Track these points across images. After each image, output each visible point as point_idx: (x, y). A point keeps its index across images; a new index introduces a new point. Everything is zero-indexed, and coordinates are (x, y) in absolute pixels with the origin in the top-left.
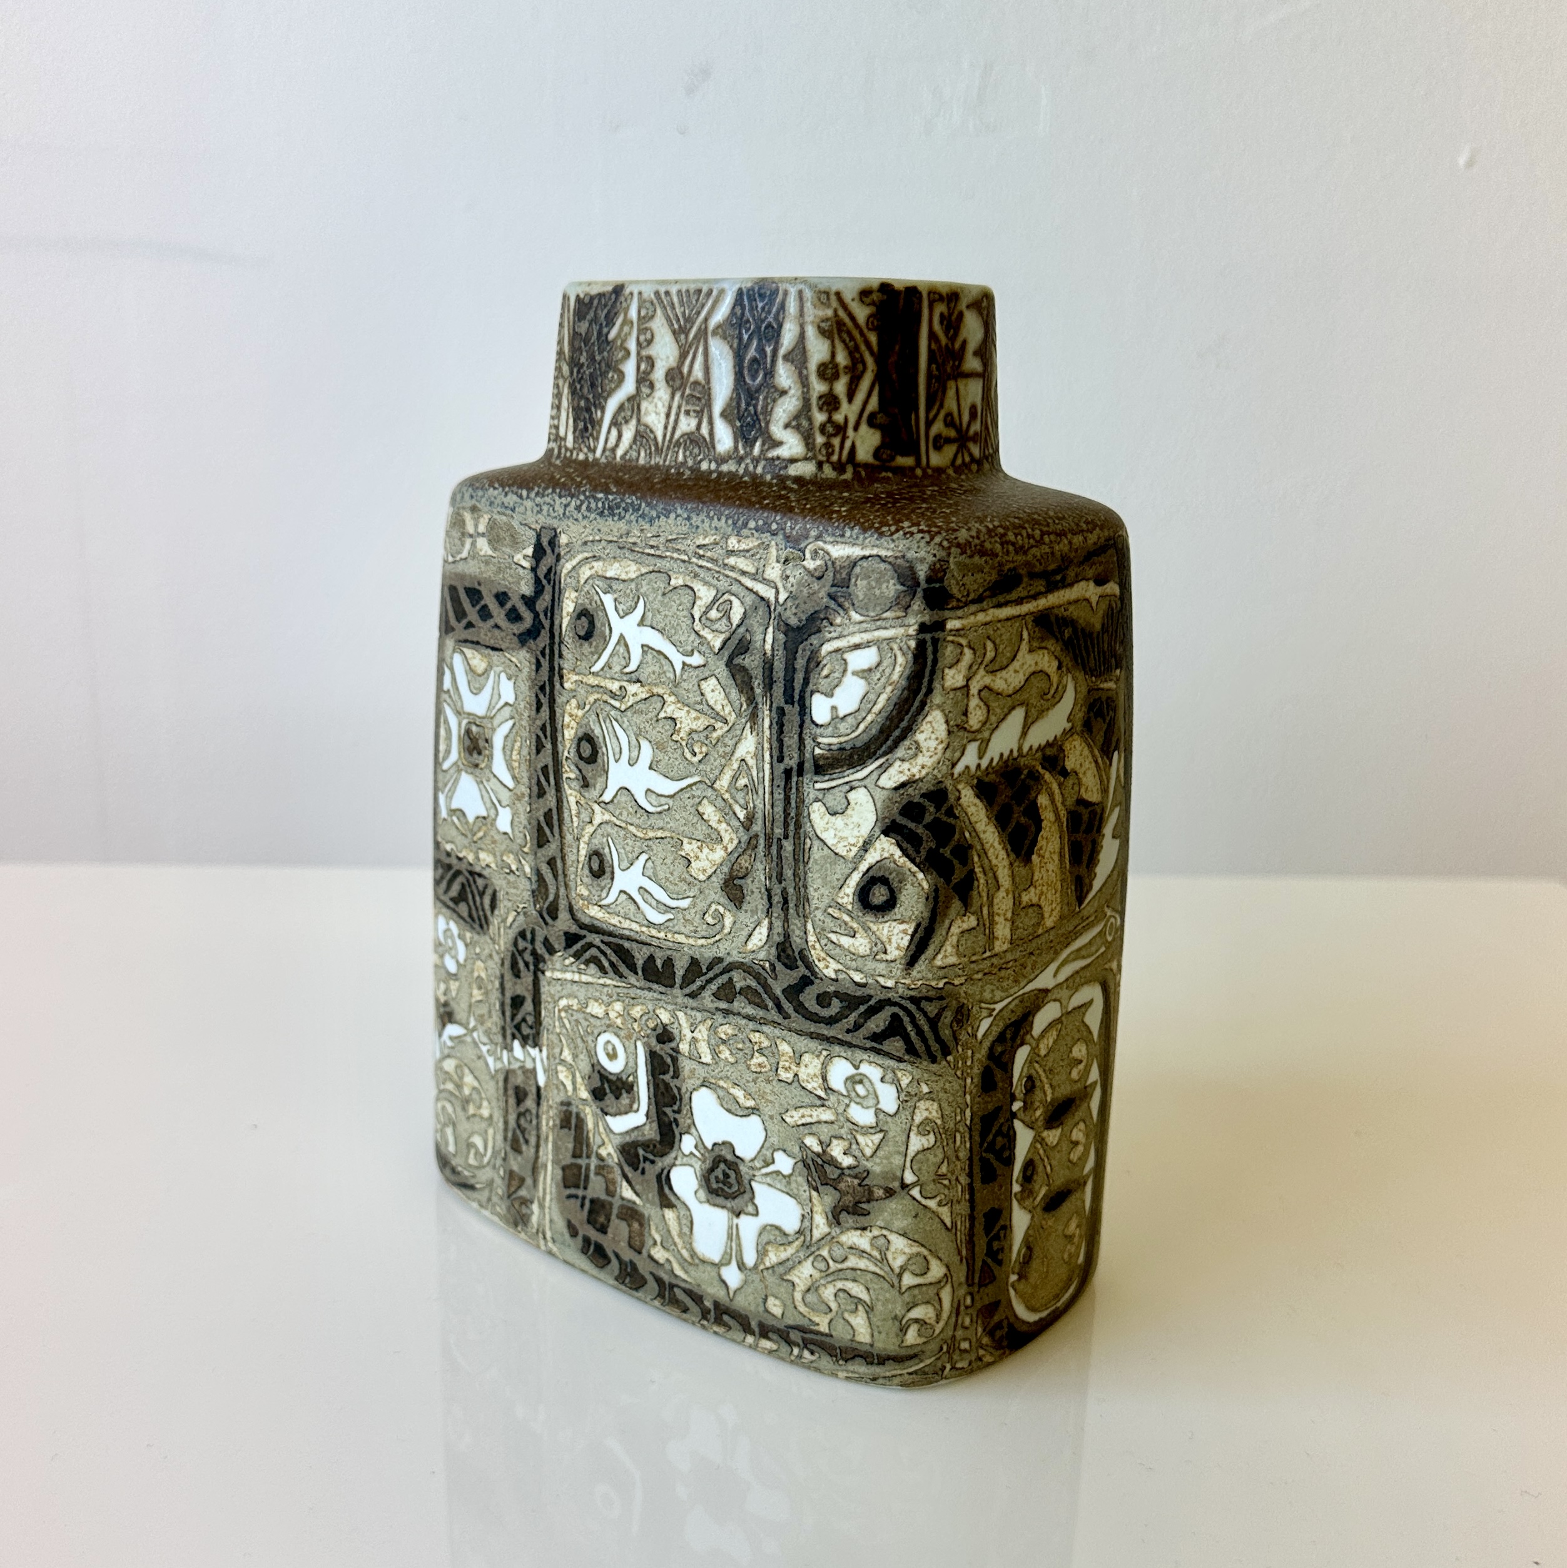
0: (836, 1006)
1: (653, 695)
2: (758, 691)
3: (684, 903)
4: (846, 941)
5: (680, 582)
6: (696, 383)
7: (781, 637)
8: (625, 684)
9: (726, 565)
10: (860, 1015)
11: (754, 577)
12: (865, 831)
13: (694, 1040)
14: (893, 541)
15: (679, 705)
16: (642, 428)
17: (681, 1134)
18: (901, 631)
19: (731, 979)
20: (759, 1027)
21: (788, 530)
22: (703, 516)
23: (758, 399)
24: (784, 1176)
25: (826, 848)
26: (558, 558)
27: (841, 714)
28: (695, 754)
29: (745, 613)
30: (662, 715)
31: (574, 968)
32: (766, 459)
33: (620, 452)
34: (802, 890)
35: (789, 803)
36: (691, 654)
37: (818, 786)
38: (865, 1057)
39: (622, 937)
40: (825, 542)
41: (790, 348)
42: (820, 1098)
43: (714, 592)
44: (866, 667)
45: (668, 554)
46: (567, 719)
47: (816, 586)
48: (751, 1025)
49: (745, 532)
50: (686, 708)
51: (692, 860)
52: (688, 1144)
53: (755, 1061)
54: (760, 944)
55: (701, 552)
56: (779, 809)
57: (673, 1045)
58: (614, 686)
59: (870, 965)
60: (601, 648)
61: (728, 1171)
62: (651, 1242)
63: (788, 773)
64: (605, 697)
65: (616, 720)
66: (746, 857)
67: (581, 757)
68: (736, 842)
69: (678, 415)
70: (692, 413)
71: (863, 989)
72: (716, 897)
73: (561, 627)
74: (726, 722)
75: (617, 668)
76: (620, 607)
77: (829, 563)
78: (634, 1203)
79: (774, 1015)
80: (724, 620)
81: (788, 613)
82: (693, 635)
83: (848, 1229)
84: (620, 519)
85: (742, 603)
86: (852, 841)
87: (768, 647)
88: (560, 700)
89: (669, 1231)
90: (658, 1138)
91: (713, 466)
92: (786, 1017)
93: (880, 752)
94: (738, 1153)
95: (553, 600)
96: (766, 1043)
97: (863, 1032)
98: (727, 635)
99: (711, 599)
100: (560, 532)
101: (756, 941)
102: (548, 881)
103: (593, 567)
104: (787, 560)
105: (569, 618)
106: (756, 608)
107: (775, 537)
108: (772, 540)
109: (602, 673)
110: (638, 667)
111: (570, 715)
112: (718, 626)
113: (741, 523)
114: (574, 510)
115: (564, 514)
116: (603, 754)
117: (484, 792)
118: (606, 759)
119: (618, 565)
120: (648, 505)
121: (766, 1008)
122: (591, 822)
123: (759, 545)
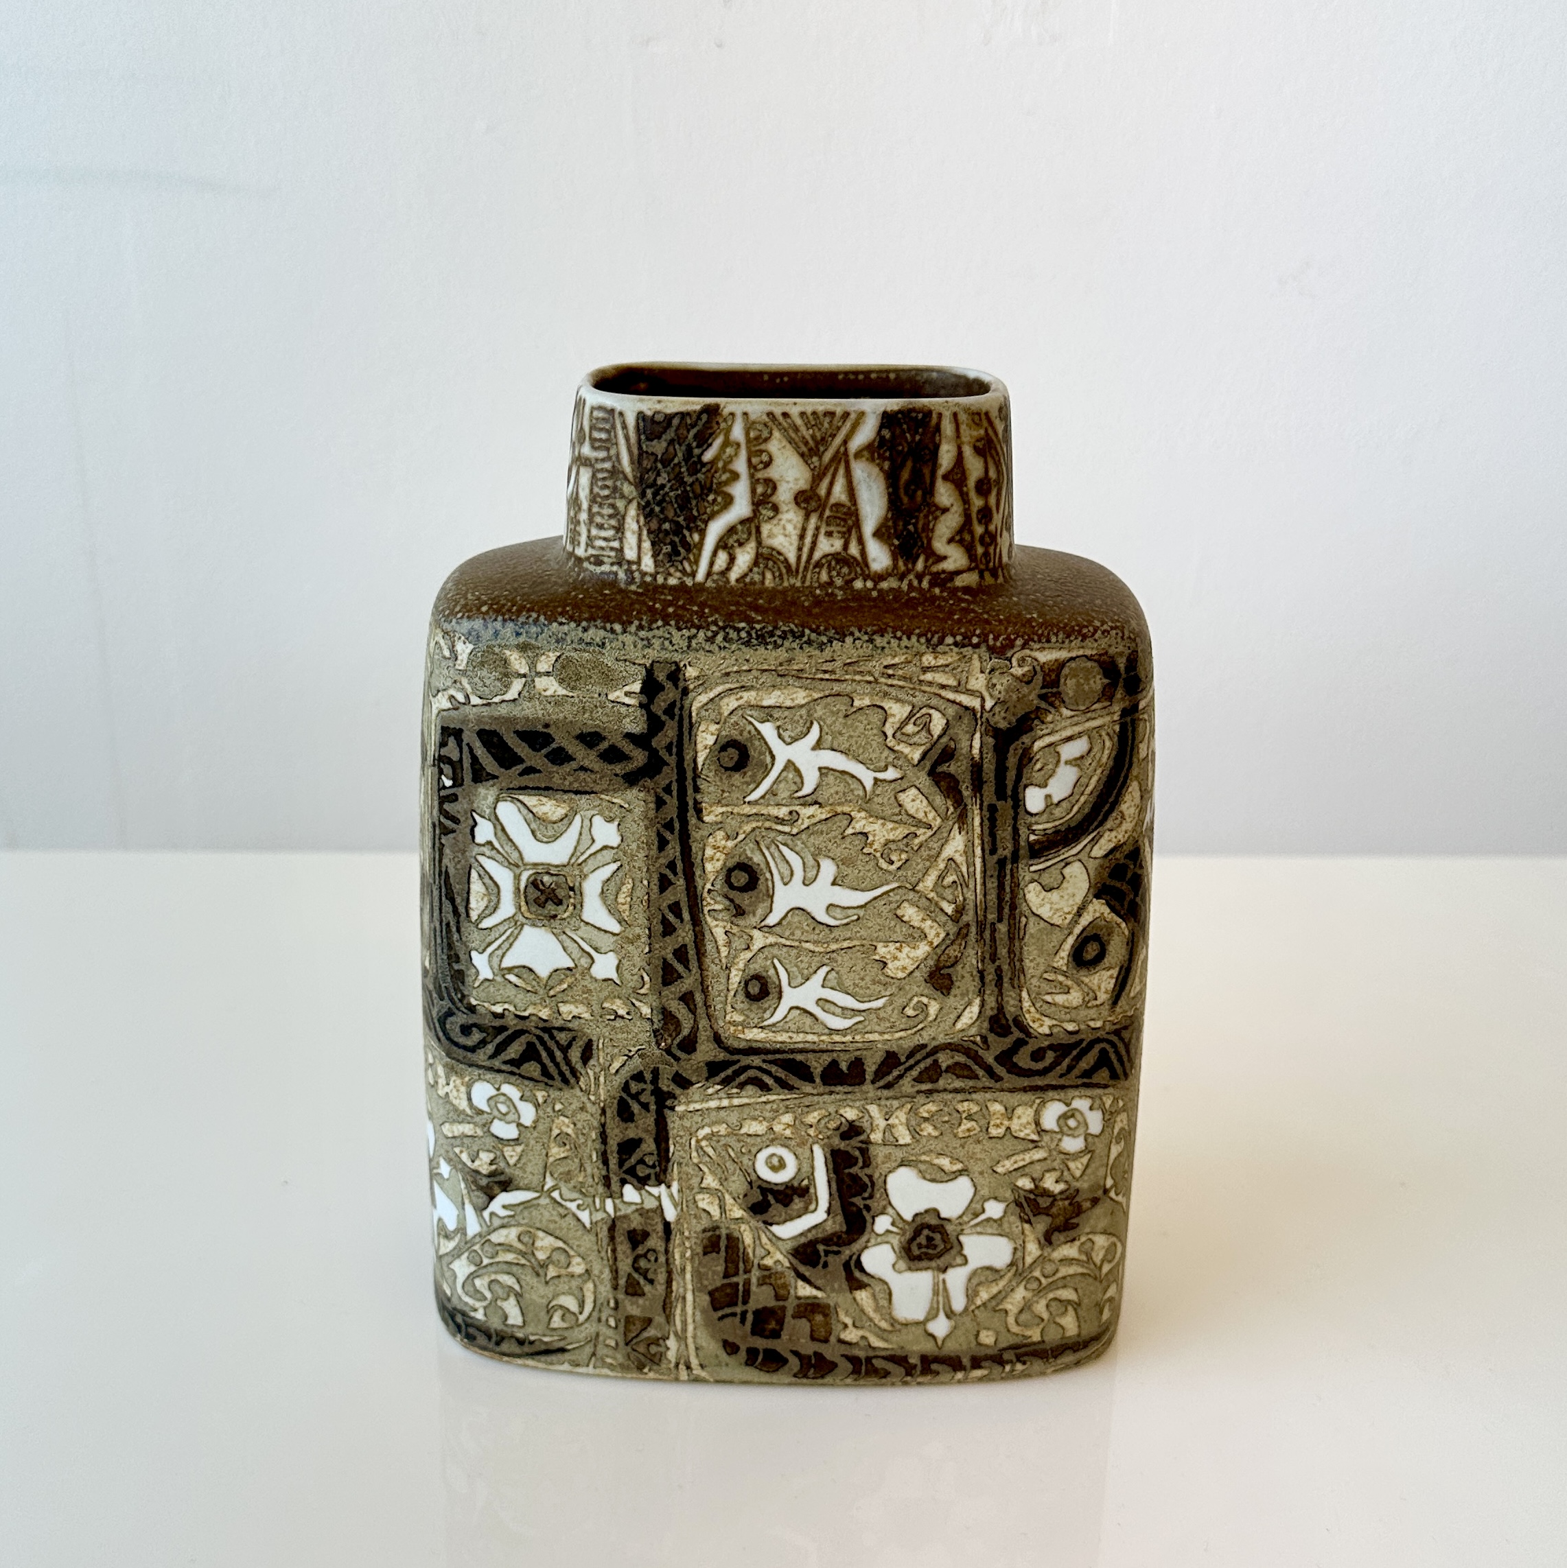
0: (1050, 1056)
1: (836, 814)
2: (966, 793)
3: (879, 1003)
4: (1060, 999)
5: (867, 702)
6: (838, 505)
7: (991, 741)
8: (797, 808)
9: (920, 681)
10: (1072, 1060)
11: (956, 690)
12: (1079, 899)
13: (890, 1127)
14: (1096, 641)
15: (871, 820)
16: (765, 551)
17: (873, 1218)
18: (1108, 719)
19: (936, 1061)
20: (968, 1097)
21: (991, 642)
22: (888, 637)
23: (917, 518)
24: (995, 1221)
25: (1042, 922)
26: (685, 691)
27: (1055, 800)
28: (892, 863)
29: (947, 723)
30: (850, 831)
31: (722, 1094)
32: (930, 574)
33: (734, 575)
34: (1017, 964)
35: (1004, 890)
36: (886, 768)
37: (1032, 869)
38: (1077, 1093)
39: (792, 1051)
40: (1032, 650)
41: (949, 468)
42: (1033, 1141)
43: (908, 708)
44: (1078, 755)
45: (847, 677)
46: (709, 852)
47: (1025, 690)
48: (959, 1097)
49: (941, 648)
50: (881, 821)
51: (889, 962)
52: (882, 1224)
53: (963, 1127)
54: (970, 1022)
55: (890, 672)
56: (992, 896)
57: (862, 1137)
58: (783, 812)
59: (1083, 1013)
60: (759, 778)
61: (931, 1234)
62: (841, 1327)
63: (1002, 863)
64: (767, 824)
65: (785, 844)
66: (956, 947)
67: (732, 887)
68: (943, 935)
69: (816, 536)
70: (835, 534)
71: (1075, 1036)
72: (919, 990)
73: (695, 762)
74: (930, 827)
75: (783, 795)
76: (786, 735)
77: (1038, 668)
78: (815, 1297)
79: (986, 1081)
80: (924, 733)
81: (997, 718)
82: (887, 752)
83: (1059, 1245)
84: (776, 646)
85: (944, 715)
86: (1066, 910)
87: (976, 751)
88: (695, 835)
89: (862, 1311)
90: (844, 1229)
91: (869, 584)
92: (998, 1079)
93: (1093, 827)
94: (943, 1215)
95: (680, 734)
96: (975, 1108)
97: (1076, 1072)
98: (928, 745)
99: (905, 715)
100: (685, 665)
101: (966, 1020)
102: (679, 1016)
103: (741, 698)
104: (992, 670)
105: (708, 751)
106: (960, 717)
107: (977, 650)
108: (974, 653)
109: (762, 801)
110: (815, 790)
111: (715, 847)
112: (916, 739)
113: (935, 640)
114: (704, 642)
115: (689, 647)
116: (767, 879)
117: (568, 943)
118: (770, 883)
119: (779, 693)
120: (813, 631)
121: (976, 1077)
122: (748, 948)
123: (959, 659)
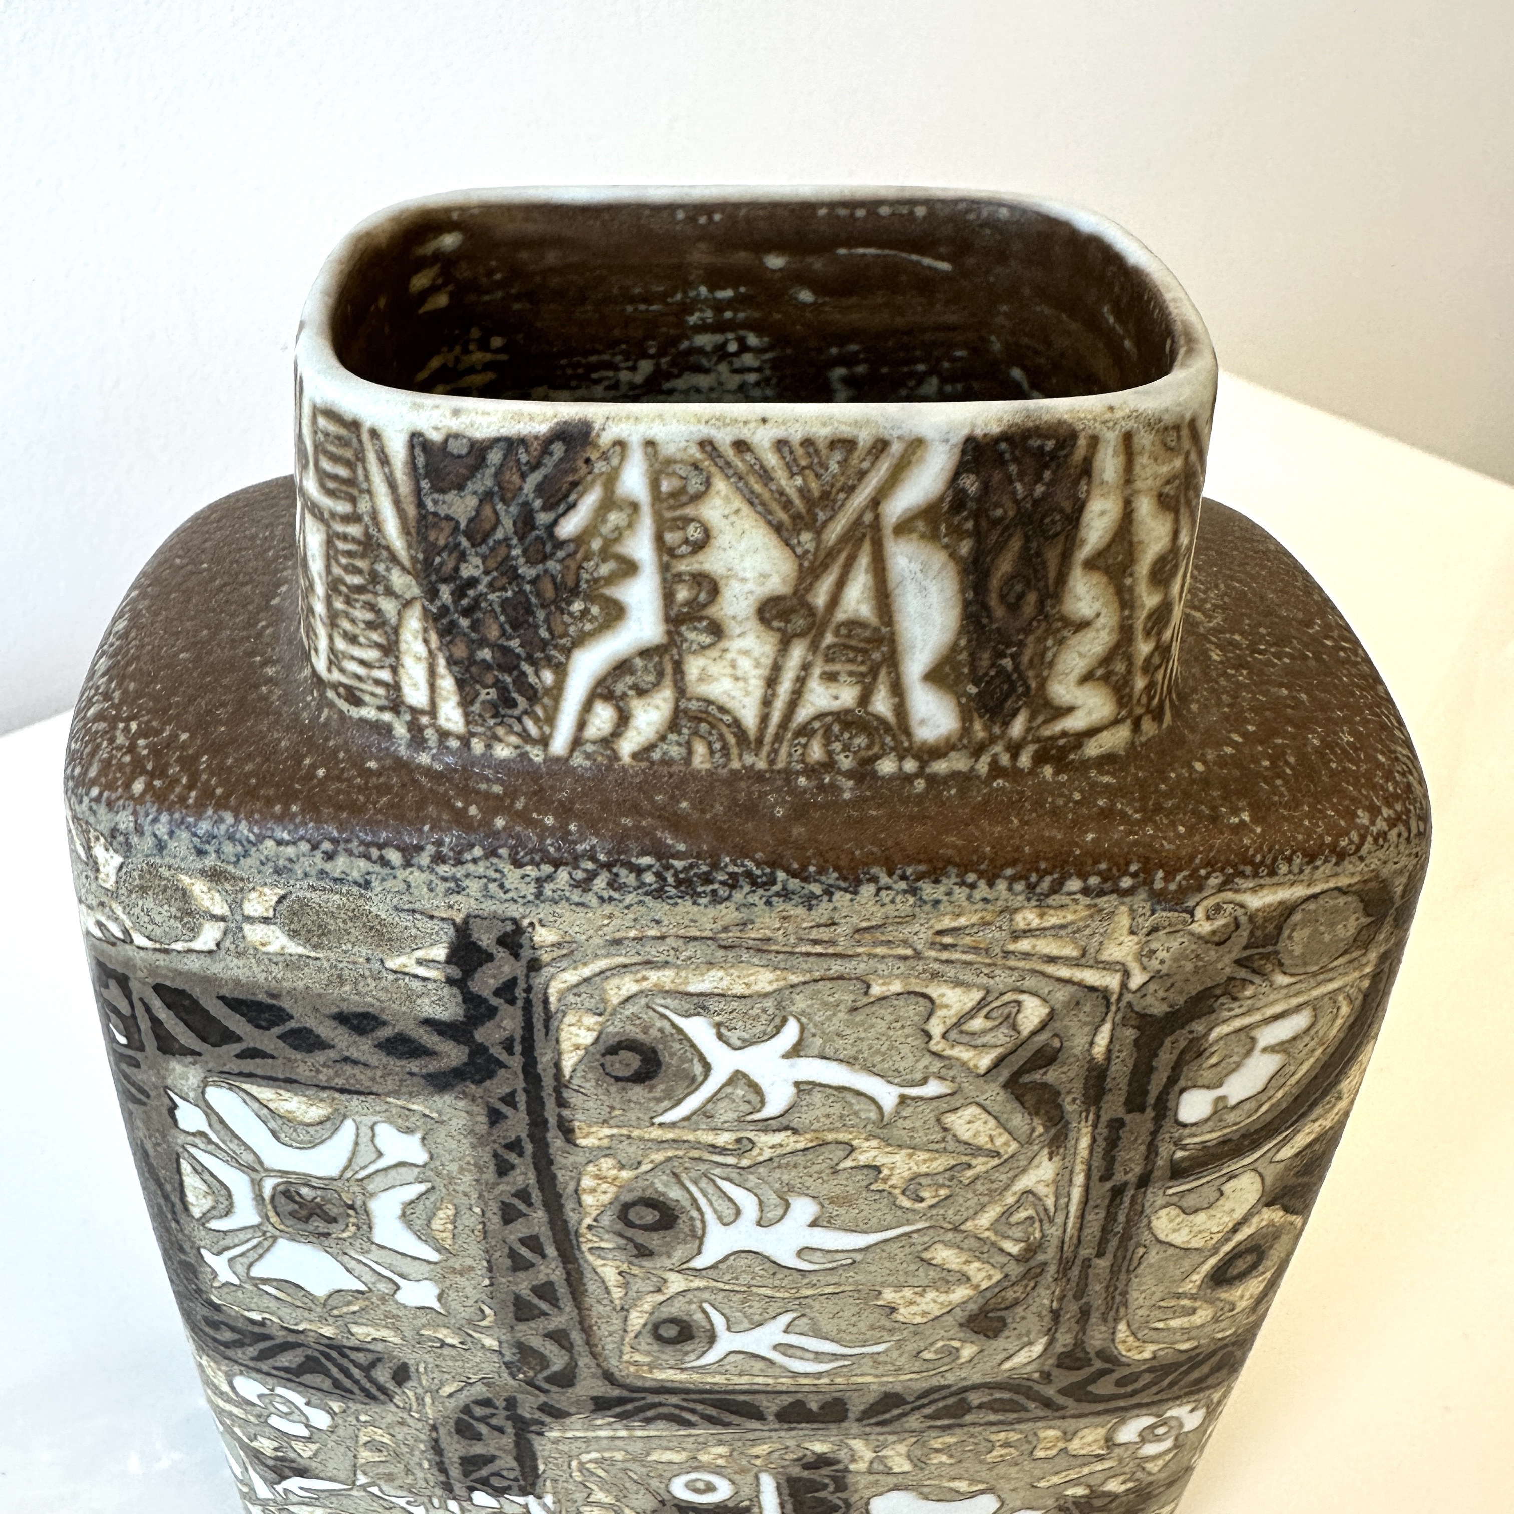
0: (1146, 1378)
1: (825, 1143)
2: (1071, 1108)
3: (877, 1348)
4: (1178, 1322)
5: (896, 987)
6: (853, 624)
7: (1131, 1033)
8: (751, 1135)
9: (1007, 953)
10: (1179, 1374)
11: (1074, 962)
12: (1240, 1213)
13: (880, 1458)
15: (889, 1149)
16: (694, 706)
18: (1355, 974)
19: (963, 1399)
20: (1008, 1427)
21: (1158, 885)
22: (949, 882)
23: (1021, 645)
25: (1170, 1249)
26: (534, 966)
27: (1233, 1102)
28: (922, 1200)
29: (1052, 1013)
30: (848, 1163)
31: (617, 1426)
32: (1038, 740)
33: (627, 747)
34: (1118, 1297)
35: (1116, 1220)
36: (922, 1083)
37: (1170, 1191)
38: (1176, 1403)
39: (731, 1392)
40: (1237, 891)
41: (1101, 545)
42: (1098, 1456)
43: (977, 995)
44: (1287, 1036)
45: (860, 950)
46: (589, 1181)
47: (1212, 954)
48: (994, 1428)
49: (1054, 899)
50: (906, 1151)
51: (900, 1307)
53: (995, 1454)
54: (1026, 1361)
55: (947, 940)
56: (1093, 1229)
57: (837, 1468)
58: (724, 1139)
59: (1209, 1328)
60: (680, 1093)
63: (1118, 1192)
64: (695, 1153)
65: (727, 1178)
66: (1019, 1288)
67: (631, 1225)
68: (998, 1277)
69: (801, 682)
70: (843, 678)
71: (1192, 1352)
72: (948, 1334)
73: (557, 1066)
74: (997, 1155)
75: (726, 1117)
76: (733, 1037)
77: (1243, 919)
79: (1038, 1412)
80: (1004, 1030)
81: (1149, 999)
82: (928, 1059)
84: (716, 899)
85: (1046, 1001)
86: (1214, 1229)
87: (1099, 1050)
88: (566, 1160)
91: (910, 765)
92: (1059, 1408)
93: (1287, 1124)
95: (528, 1026)
96: (1017, 1437)
97: (1182, 1383)
98: (1010, 1047)
99: (970, 1004)
100: (532, 924)
101: (1021, 1358)
102: (547, 1353)
103: (645, 979)
104: (1154, 930)
105: (581, 1053)
106: (1078, 1003)
107: (1127, 900)
108: (1123, 903)
109: (686, 1124)
110: (786, 1112)
111: (597, 1177)
112: (987, 1039)
113: (1046, 884)
114: (567, 888)
115: (539, 895)
116: (692, 1219)
117: (353, 1264)
118: (698, 1224)
119: (721, 973)
120: (794, 874)
121: (1026, 1410)
122: (659, 1290)
123: (1092, 916)
